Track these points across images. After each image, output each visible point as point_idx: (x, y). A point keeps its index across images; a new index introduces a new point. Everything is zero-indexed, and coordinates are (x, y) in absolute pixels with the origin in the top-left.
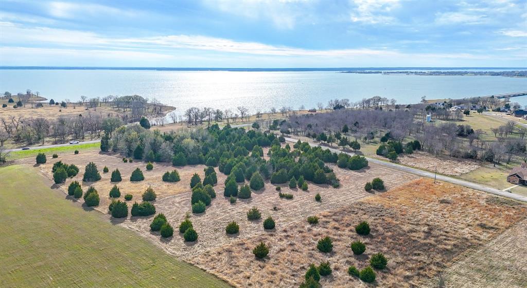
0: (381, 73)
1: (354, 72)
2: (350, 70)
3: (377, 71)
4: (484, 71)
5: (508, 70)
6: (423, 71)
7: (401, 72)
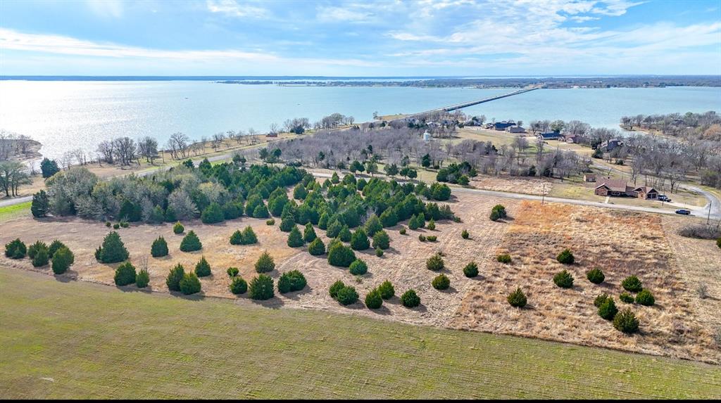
0: (271, 83)
1: (235, 82)
2: (230, 80)
3: (267, 80)
4: (392, 80)
5: (411, 80)
6: (323, 81)
7: (296, 83)
